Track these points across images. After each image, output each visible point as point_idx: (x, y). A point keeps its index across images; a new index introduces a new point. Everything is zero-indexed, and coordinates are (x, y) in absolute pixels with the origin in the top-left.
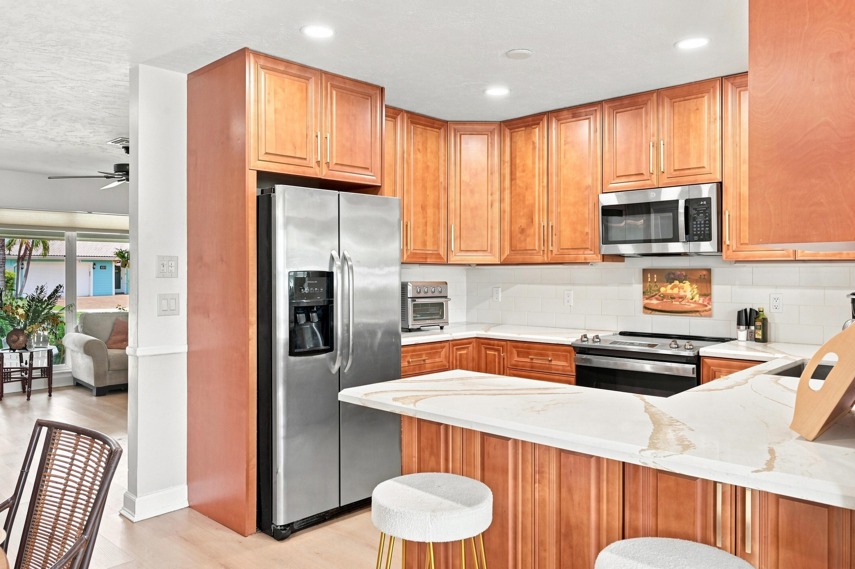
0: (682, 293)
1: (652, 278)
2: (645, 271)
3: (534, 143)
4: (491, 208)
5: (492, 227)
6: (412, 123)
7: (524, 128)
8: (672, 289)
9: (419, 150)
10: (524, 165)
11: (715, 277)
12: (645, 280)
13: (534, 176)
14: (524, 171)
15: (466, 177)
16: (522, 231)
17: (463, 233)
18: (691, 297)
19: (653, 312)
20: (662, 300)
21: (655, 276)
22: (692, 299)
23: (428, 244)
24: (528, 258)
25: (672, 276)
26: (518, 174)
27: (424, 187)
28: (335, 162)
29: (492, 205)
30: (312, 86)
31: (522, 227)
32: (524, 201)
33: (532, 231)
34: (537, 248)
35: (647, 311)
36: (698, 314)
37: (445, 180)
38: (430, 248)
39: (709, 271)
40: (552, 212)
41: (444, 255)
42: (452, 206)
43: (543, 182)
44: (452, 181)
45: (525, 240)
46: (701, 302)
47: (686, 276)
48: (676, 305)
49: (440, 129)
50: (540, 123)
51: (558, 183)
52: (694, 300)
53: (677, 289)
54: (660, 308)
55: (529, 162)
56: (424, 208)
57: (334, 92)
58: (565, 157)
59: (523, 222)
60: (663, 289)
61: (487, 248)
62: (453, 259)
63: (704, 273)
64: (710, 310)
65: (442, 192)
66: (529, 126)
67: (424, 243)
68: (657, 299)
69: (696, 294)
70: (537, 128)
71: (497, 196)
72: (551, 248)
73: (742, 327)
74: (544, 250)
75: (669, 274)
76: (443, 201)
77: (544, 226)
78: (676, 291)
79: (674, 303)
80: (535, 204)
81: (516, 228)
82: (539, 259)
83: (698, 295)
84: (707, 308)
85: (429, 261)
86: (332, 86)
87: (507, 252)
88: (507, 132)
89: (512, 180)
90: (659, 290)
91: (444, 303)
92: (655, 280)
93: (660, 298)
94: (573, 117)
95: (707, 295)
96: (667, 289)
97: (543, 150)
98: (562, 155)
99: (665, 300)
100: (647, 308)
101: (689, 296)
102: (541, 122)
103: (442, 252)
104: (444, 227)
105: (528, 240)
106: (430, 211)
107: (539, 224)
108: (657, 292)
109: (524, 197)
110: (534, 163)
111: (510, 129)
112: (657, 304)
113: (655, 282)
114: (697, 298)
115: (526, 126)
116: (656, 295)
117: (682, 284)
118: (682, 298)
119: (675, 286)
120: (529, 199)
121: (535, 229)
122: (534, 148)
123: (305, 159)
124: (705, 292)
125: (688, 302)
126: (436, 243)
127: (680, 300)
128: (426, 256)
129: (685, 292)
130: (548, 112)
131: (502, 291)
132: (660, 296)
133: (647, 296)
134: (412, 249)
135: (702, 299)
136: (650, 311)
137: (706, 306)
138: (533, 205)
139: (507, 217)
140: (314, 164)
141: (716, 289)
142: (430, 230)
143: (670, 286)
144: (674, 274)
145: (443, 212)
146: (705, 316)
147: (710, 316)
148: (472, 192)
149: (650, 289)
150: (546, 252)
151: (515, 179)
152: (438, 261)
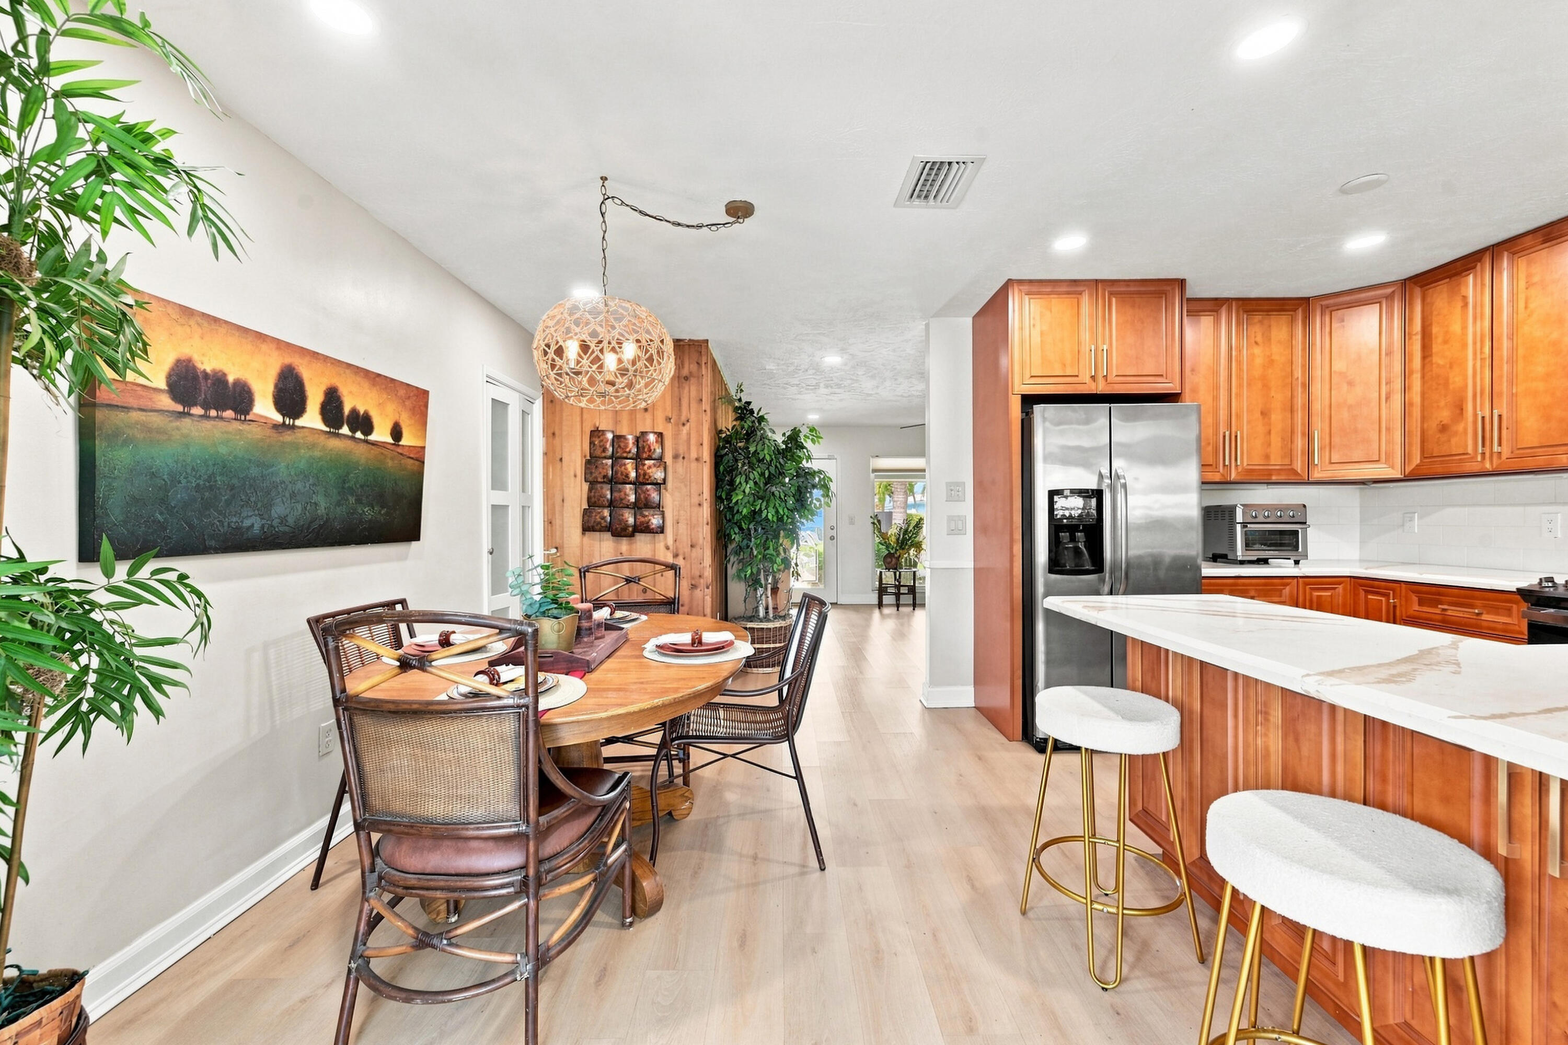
3: (1465, 298)
4: (1386, 401)
5: (1389, 429)
6: (1246, 311)
7: (1446, 281)
9: (1256, 343)
10: (1447, 332)
13: (1464, 345)
15: (1338, 366)
16: (1444, 428)
17: (1336, 440)
23: (1272, 457)
24: (1454, 468)
26: (1436, 347)
27: (1266, 387)
28: (1115, 374)
29: (1387, 398)
30: (1085, 300)
31: (1443, 423)
32: (1446, 383)
33: (1460, 427)
34: (1470, 450)
37: (1303, 375)
38: (1276, 460)
40: (1500, 394)
41: (1302, 469)
43: (1482, 353)
44: (1317, 373)
45: (1449, 441)
49: (1295, 310)
51: (1513, 350)
55: (1456, 328)
56: (1265, 414)
57: (1114, 300)
58: (1526, 308)
59: (1445, 415)
61: (1379, 457)
62: (1317, 475)
65: (1299, 390)
66: (1456, 275)
67: (1267, 457)
70: (1472, 274)
71: (1398, 385)
72: (1496, 448)
74: (1483, 453)
76: (1300, 401)
77: (1483, 418)
80: (1466, 386)
81: (1433, 425)
82: (1475, 467)
85: (1274, 478)
86: (1111, 294)
87: (1416, 460)
88: (1418, 292)
89: (1424, 358)
91: (1300, 531)
94: (1545, 242)
97: (1482, 306)
98: (1522, 305)
102: (1479, 264)
103: (1299, 466)
104: (1303, 434)
105: (1454, 441)
106: (1277, 418)
107: (1475, 415)
109: (1447, 380)
110: (1464, 328)
111: (1421, 287)
115: (1450, 277)
120: (1456, 380)
121: (1466, 424)
122: (1466, 305)
123: (1077, 376)
126: (1290, 454)
128: (1270, 473)
130: (1493, 246)
131: (1420, 518)
134: (1245, 464)
138: (1463, 390)
139: (1416, 412)
140: (1087, 379)
145: (1300, 415)
148: (1351, 384)
150: (1487, 455)
151: (1431, 355)
152: (1293, 478)
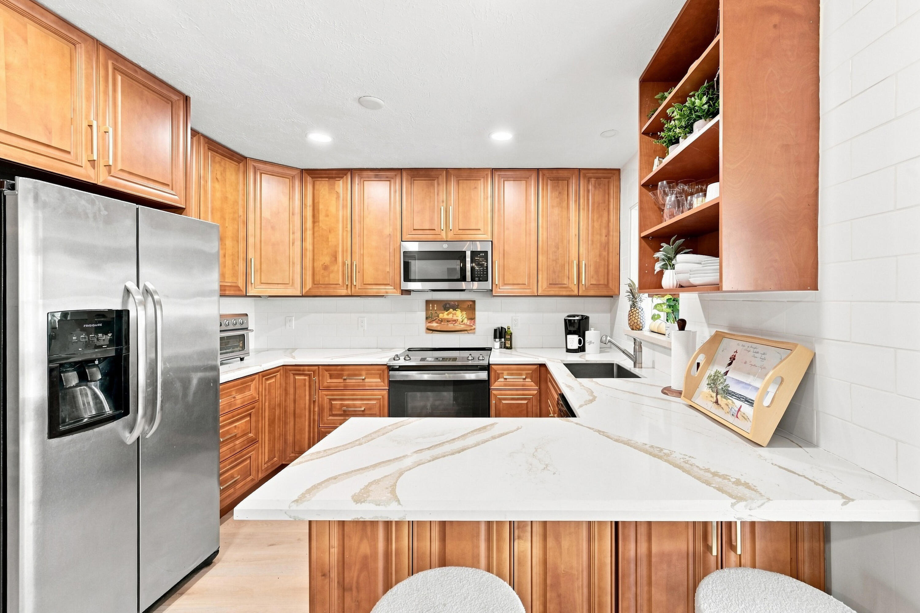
0: (455, 318)
1: (433, 307)
2: (428, 302)
3: (338, 193)
4: (293, 245)
5: (293, 263)
6: (211, 150)
7: (327, 179)
8: (448, 314)
9: (217, 179)
10: (327, 210)
11: (478, 306)
12: (427, 309)
14: (327, 216)
15: (266, 214)
16: (326, 268)
17: (264, 266)
18: (461, 320)
19: (434, 332)
20: (441, 323)
21: (435, 306)
22: (462, 322)
23: (226, 276)
24: (332, 292)
25: (448, 306)
27: (223, 218)
29: (293, 243)
31: (325, 264)
33: (335, 268)
34: (341, 283)
35: (429, 331)
36: (466, 332)
37: (244, 215)
38: (229, 280)
39: (474, 302)
40: (355, 253)
41: (243, 287)
42: (251, 240)
43: (346, 227)
44: (251, 216)
45: (329, 276)
46: (468, 324)
47: (458, 305)
48: (451, 326)
49: (239, 163)
50: (344, 177)
51: (362, 230)
52: (463, 322)
53: (452, 314)
54: (439, 329)
55: (333, 209)
58: (368, 209)
59: (326, 259)
60: (441, 316)
61: (289, 282)
62: (253, 291)
63: (471, 303)
64: (474, 329)
65: (241, 226)
66: (332, 178)
68: (437, 323)
69: (466, 318)
70: (341, 181)
71: (298, 235)
72: (354, 283)
73: (497, 340)
74: (347, 285)
75: (446, 304)
76: (242, 234)
77: (348, 264)
78: (450, 316)
79: (449, 325)
81: (318, 265)
82: (343, 292)
83: (466, 319)
84: (472, 328)
85: (228, 292)
87: (309, 285)
88: (309, 179)
89: (314, 222)
90: (438, 316)
91: (245, 335)
92: (435, 308)
93: (440, 322)
94: (376, 177)
95: (472, 318)
96: (444, 315)
97: (347, 200)
98: (365, 207)
99: (442, 323)
100: (429, 330)
101: (460, 319)
103: (241, 284)
104: (243, 260)
105: (332, 276)
106: (229, 243)
107: (344, 262)
108: (436, 318)
109: (328, 238)
110: (337, 210)
111: (313, 177)
112: (437, 326)
113: (436, 310)
114: (466, 321)
116: (436, 319)
117: (455, 311)
118: (456, 321)
119: (451, 313)
120: (333, 241)
121: (339, 266)
122: (338, 197)
124: (471, 316)
125: (460, 324)
126: (236, 275)
127: (454, 322)
129: (457, 317)
130: (352, 169)
131: (295, 320)
132: (439, 320)
133: (429, 321)
135: (469, 321)
136: (431, 332)
137: (472, 326)
138: (337, 246)
139: (309, 254)
141: (479, 314)
142: (229, 262)
143: (446, 313)
144: (449, 304)
145: (242, 245)
146: (471, 333)
147: (474, 333)
148: (274, 229)
149: (432, 315)
150: (350, 286)
151: (318, 222)
152: (235, 293)
